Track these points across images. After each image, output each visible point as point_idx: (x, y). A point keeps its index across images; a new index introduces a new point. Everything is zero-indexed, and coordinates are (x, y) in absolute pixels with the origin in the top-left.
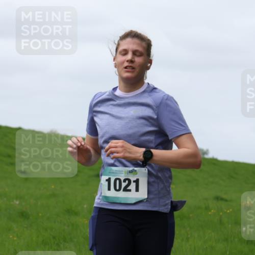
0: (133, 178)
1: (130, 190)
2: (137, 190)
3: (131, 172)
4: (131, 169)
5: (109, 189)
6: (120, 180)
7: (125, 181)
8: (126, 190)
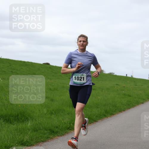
0: (82, 77)
1: (81, 80)
2: (84, 80)
3: (82, 75)
4: (82, 74)
5: (75, 80)
6: (79, 77)
7: (80, 77)
8: (80, 80)
